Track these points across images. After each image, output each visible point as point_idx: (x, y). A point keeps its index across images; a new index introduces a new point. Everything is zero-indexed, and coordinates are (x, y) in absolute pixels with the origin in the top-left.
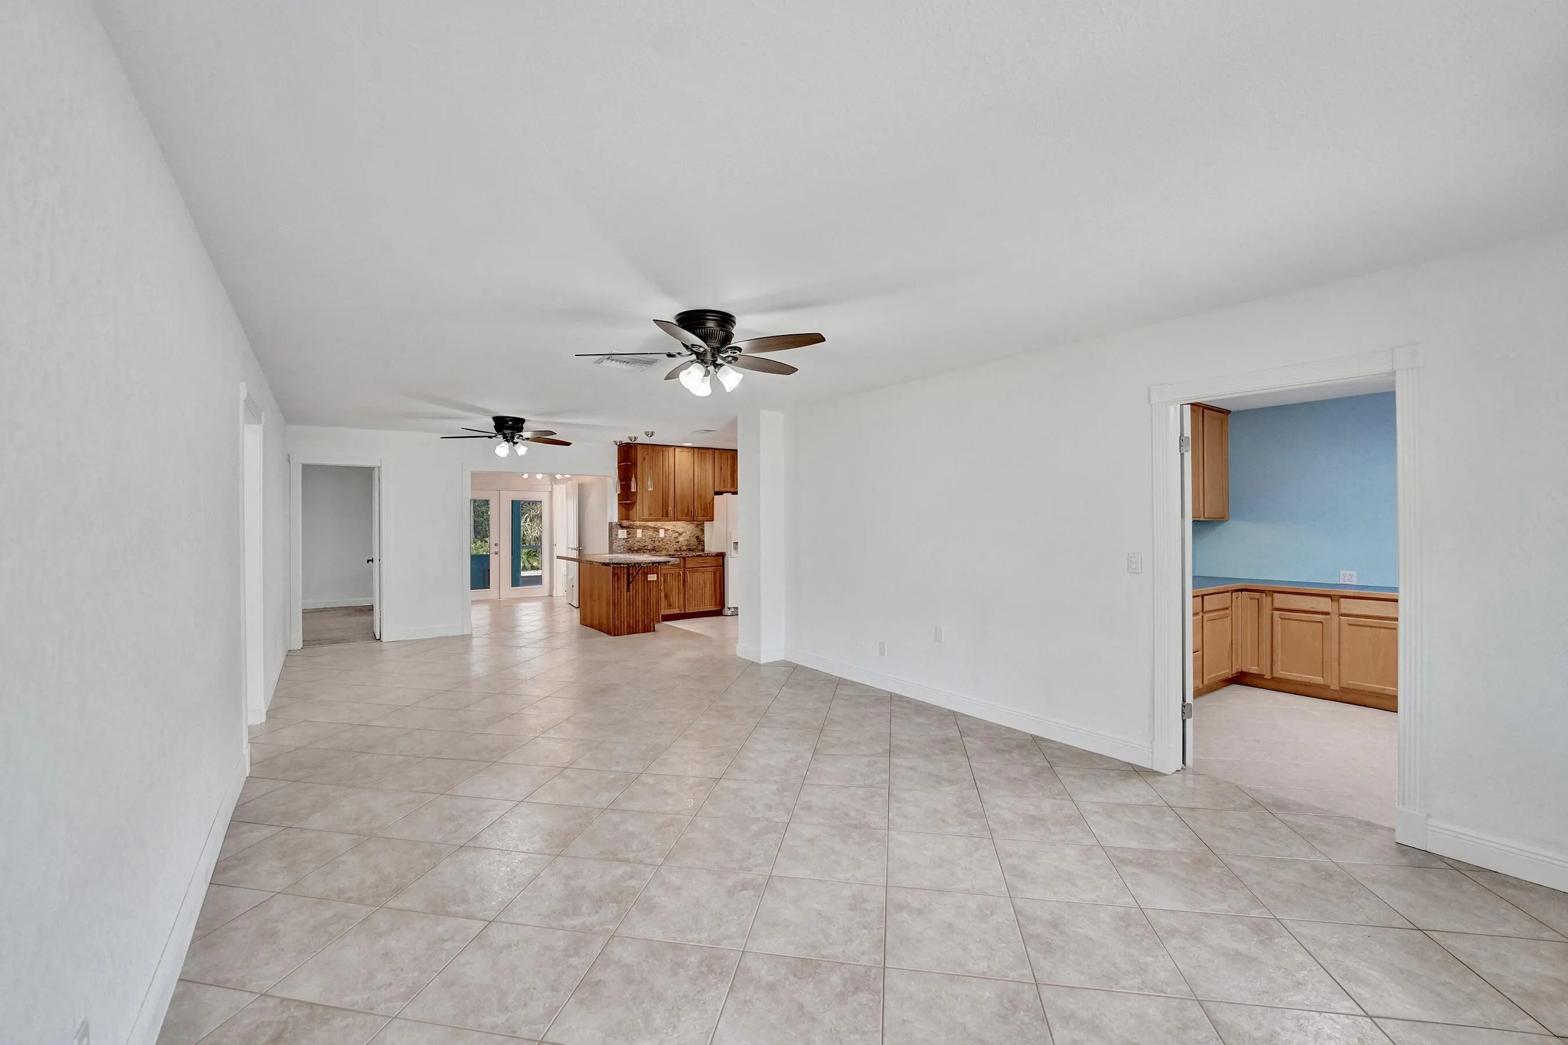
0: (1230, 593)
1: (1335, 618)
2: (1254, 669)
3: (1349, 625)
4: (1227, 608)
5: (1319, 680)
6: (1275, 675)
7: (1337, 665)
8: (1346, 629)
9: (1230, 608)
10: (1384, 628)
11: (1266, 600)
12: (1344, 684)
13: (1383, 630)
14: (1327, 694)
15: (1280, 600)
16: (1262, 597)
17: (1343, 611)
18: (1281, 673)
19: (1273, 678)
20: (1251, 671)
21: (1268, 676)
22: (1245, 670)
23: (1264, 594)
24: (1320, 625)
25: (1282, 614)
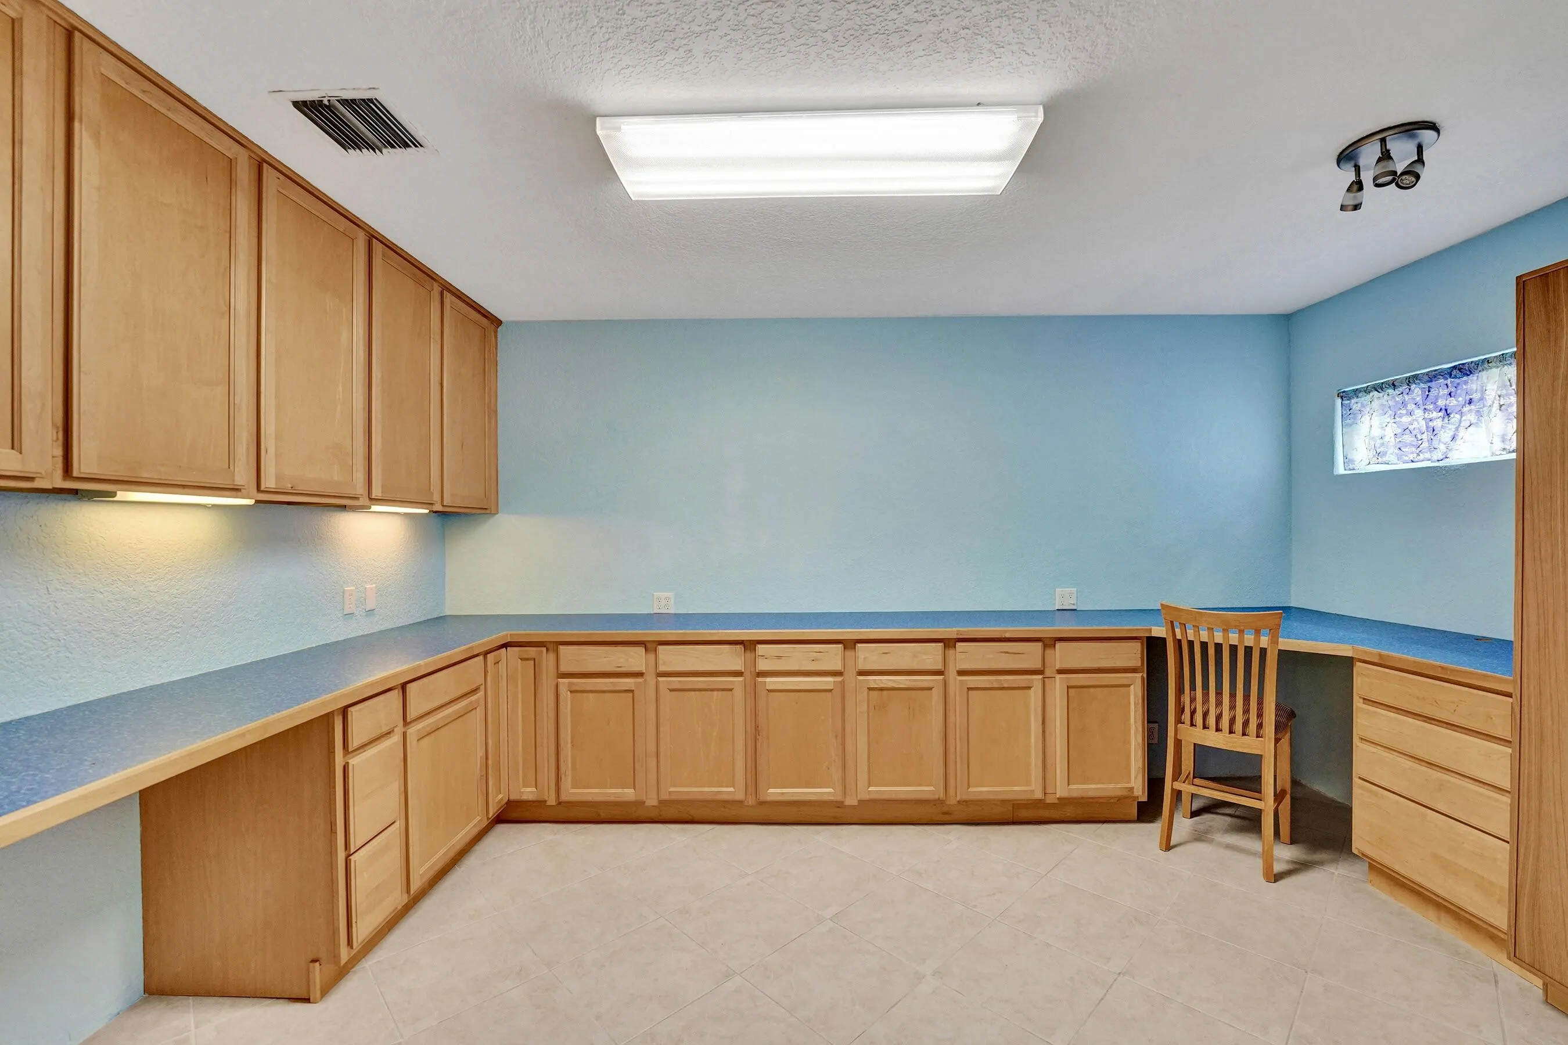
0: (481, 658)
1: (651, 679)
2: (528, 793)
3: (671, 690)
4: (475, 691)
5: (628, 794)
6: (564, 797)
7: (654, 760)
8: (666, 697)
9: (483, 687)
10: (718, 690)
11: (547, 659)
12: (665, 796)
13: (715, 693)
14: (641, 813)
15: (571, 658)
16: (540, 653)
17: (662, 668)
18: (572, 792)
19: (560, 803)
20: (525, 797)
21: (552, 801)
22: (514, 797)
23: (544, 649)
24: (631, 695)
25: (573, 684)
